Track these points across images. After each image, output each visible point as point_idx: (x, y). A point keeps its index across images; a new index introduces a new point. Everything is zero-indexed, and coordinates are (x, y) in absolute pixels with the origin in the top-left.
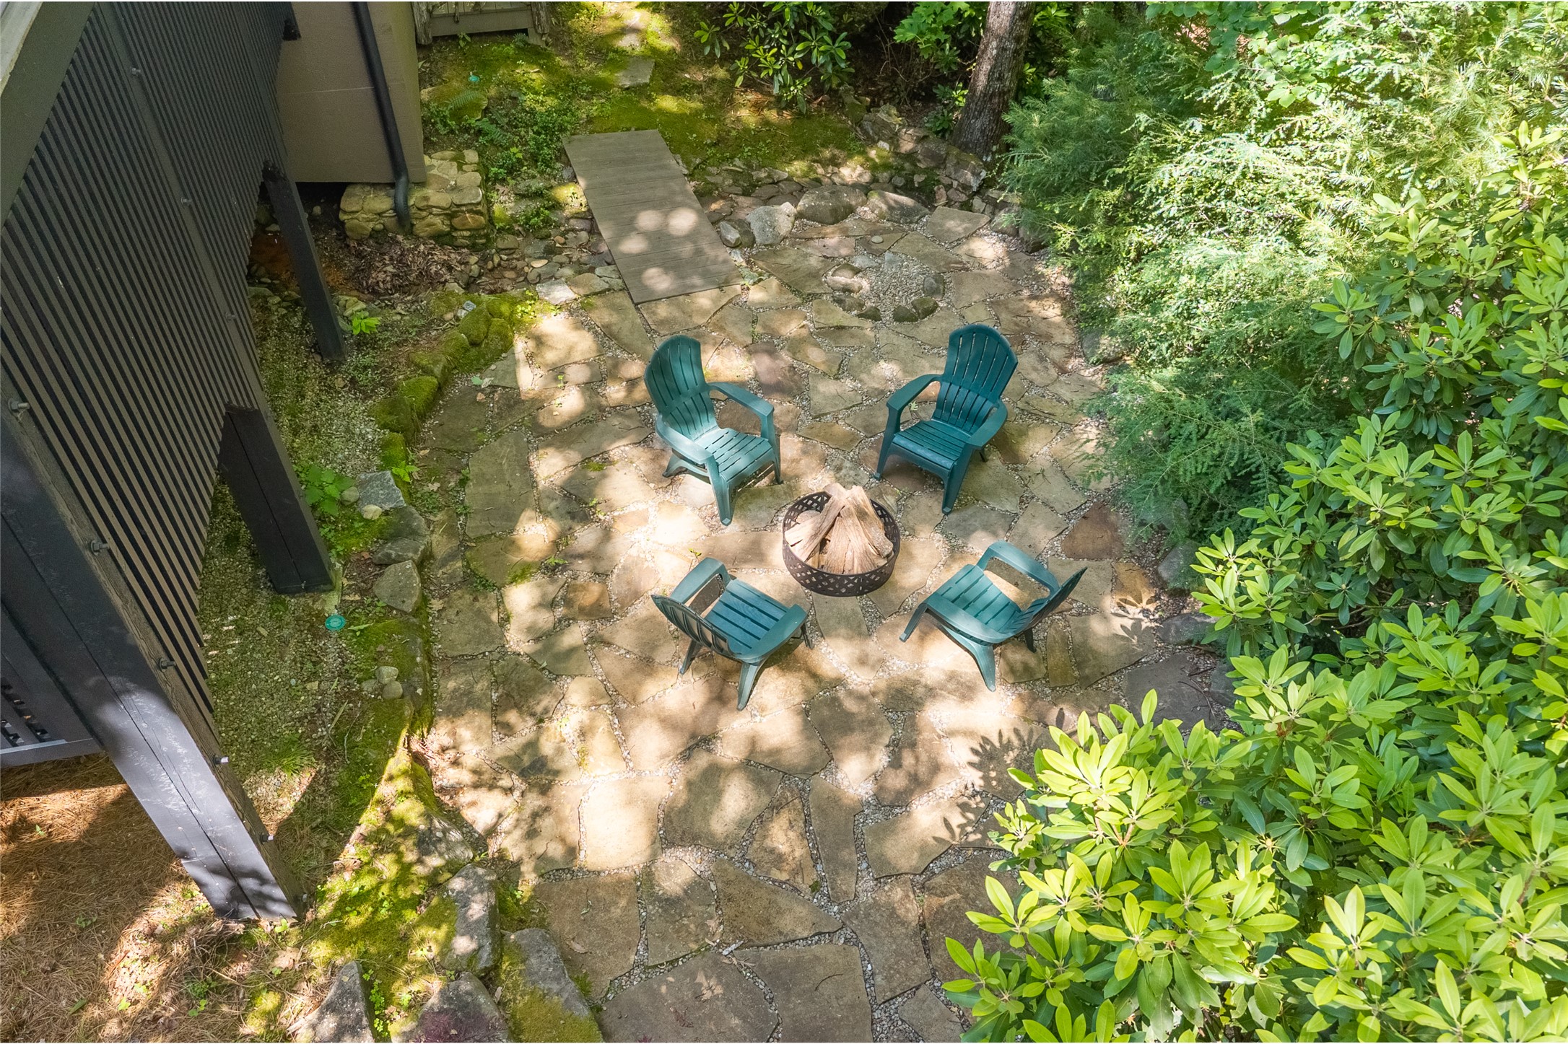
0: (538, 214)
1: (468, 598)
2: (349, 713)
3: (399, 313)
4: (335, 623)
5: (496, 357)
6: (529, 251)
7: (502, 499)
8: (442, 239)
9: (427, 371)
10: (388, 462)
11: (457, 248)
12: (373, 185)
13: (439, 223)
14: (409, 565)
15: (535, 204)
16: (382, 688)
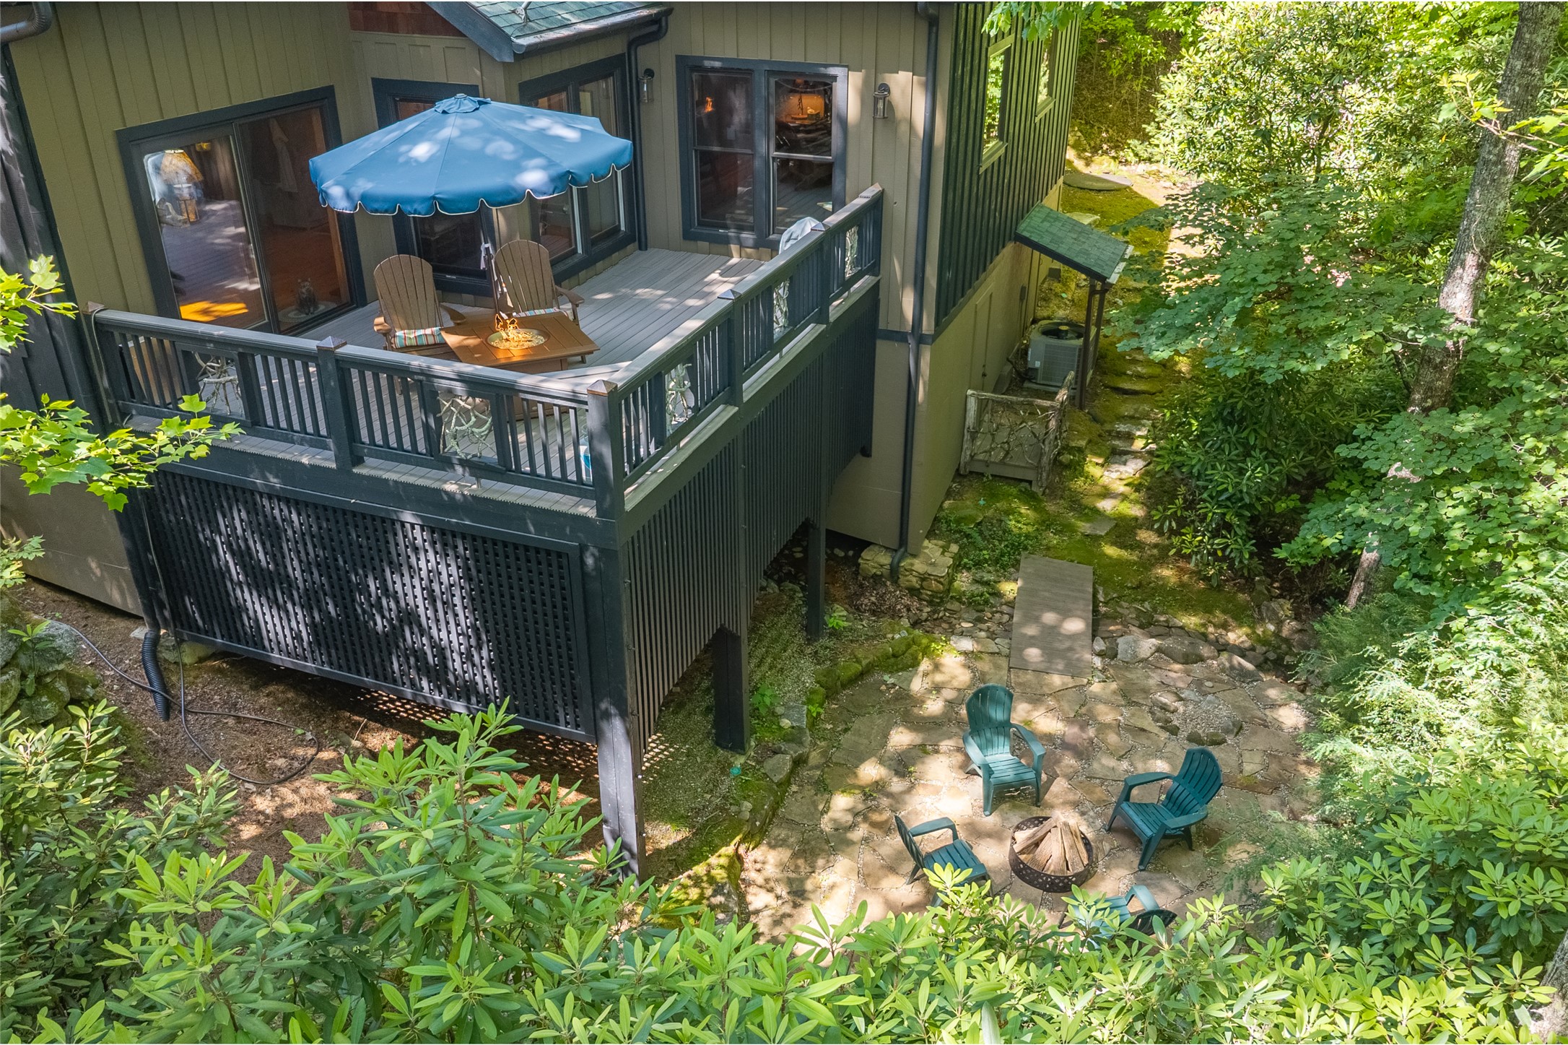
0: (982, 595)
1: (813, 792)
2: (717, 817)
3: (864, 625)
4: (735, 771)
5: (904, 669)
6: (965, 616)
7: (862, 748)
8: (913, 592)
9: (858, 661)
10: (809, 701)
11: (920, 600)
12: (887, 548)
13: (914, 582)
14: (788, 757)
15: (982, 589)
16: (739, 812)
